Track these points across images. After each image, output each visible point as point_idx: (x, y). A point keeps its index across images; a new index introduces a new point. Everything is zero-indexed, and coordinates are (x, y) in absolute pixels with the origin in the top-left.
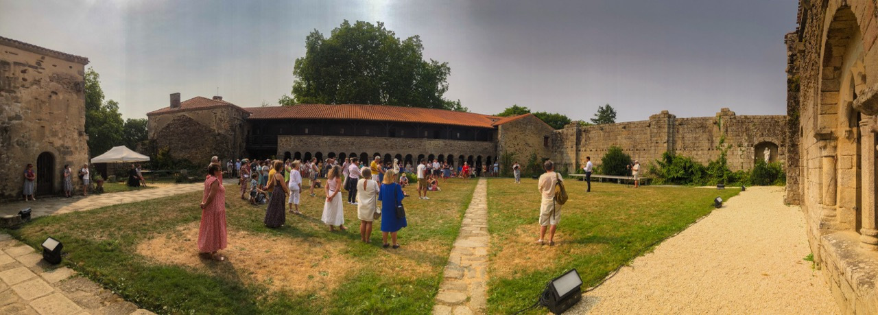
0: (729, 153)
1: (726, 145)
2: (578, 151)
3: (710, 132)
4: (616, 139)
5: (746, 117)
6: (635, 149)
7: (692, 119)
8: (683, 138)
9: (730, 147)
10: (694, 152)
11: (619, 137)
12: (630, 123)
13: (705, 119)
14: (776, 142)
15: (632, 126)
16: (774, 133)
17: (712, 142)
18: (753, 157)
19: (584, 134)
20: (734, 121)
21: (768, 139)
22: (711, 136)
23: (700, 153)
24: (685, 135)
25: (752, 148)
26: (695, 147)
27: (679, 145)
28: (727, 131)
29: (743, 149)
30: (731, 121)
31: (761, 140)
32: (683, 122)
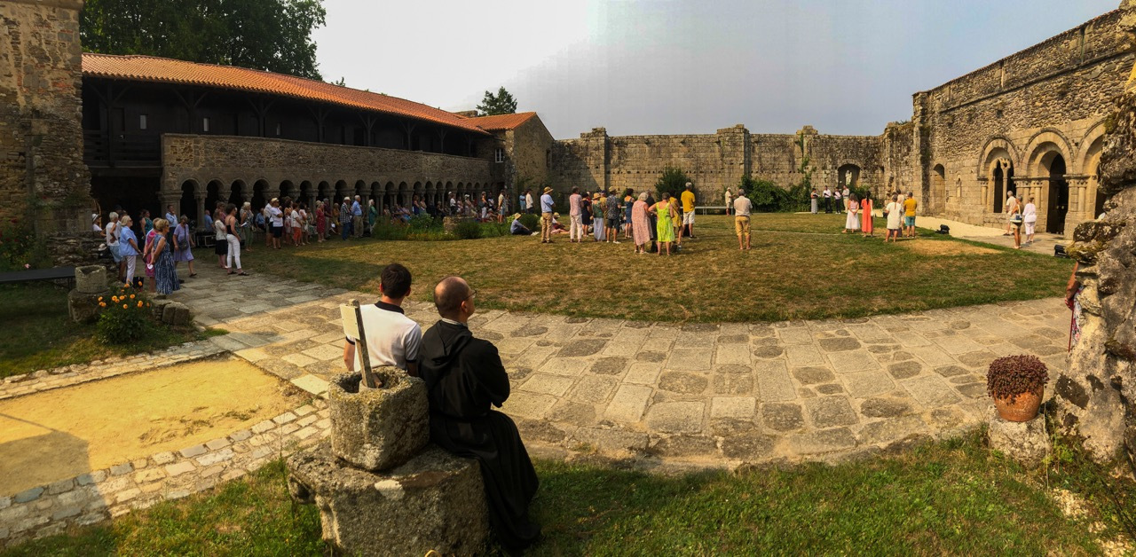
0: (813, 176)
1: (810, 167)
2: (607, 172)
3: (792, 152)
4: (671, 157)
5: (829, 136)
6: (698, 170)
7: (771, 136)
8: (760, 158)
9: (814, 170)
10: (774, 175)
11: (675, 155)
12: (691, 136)
13: (787, 137)
14: (859, 165)
15: (694, 140)
16: (857, 156)
17: (794, 163)
18: (837, 181)
19: (616, 149)
20: (818, 141)
21: (852, 162)
22: (793, 157)
23: (780, 176)
24: (763, 154)
25: (836, 171)
26: (774, 169)
27: (756, 166)
28: (811, 152)
29: (828, 172)
30: (815, 141)
31: (844, 162)
32: (761, 140)
